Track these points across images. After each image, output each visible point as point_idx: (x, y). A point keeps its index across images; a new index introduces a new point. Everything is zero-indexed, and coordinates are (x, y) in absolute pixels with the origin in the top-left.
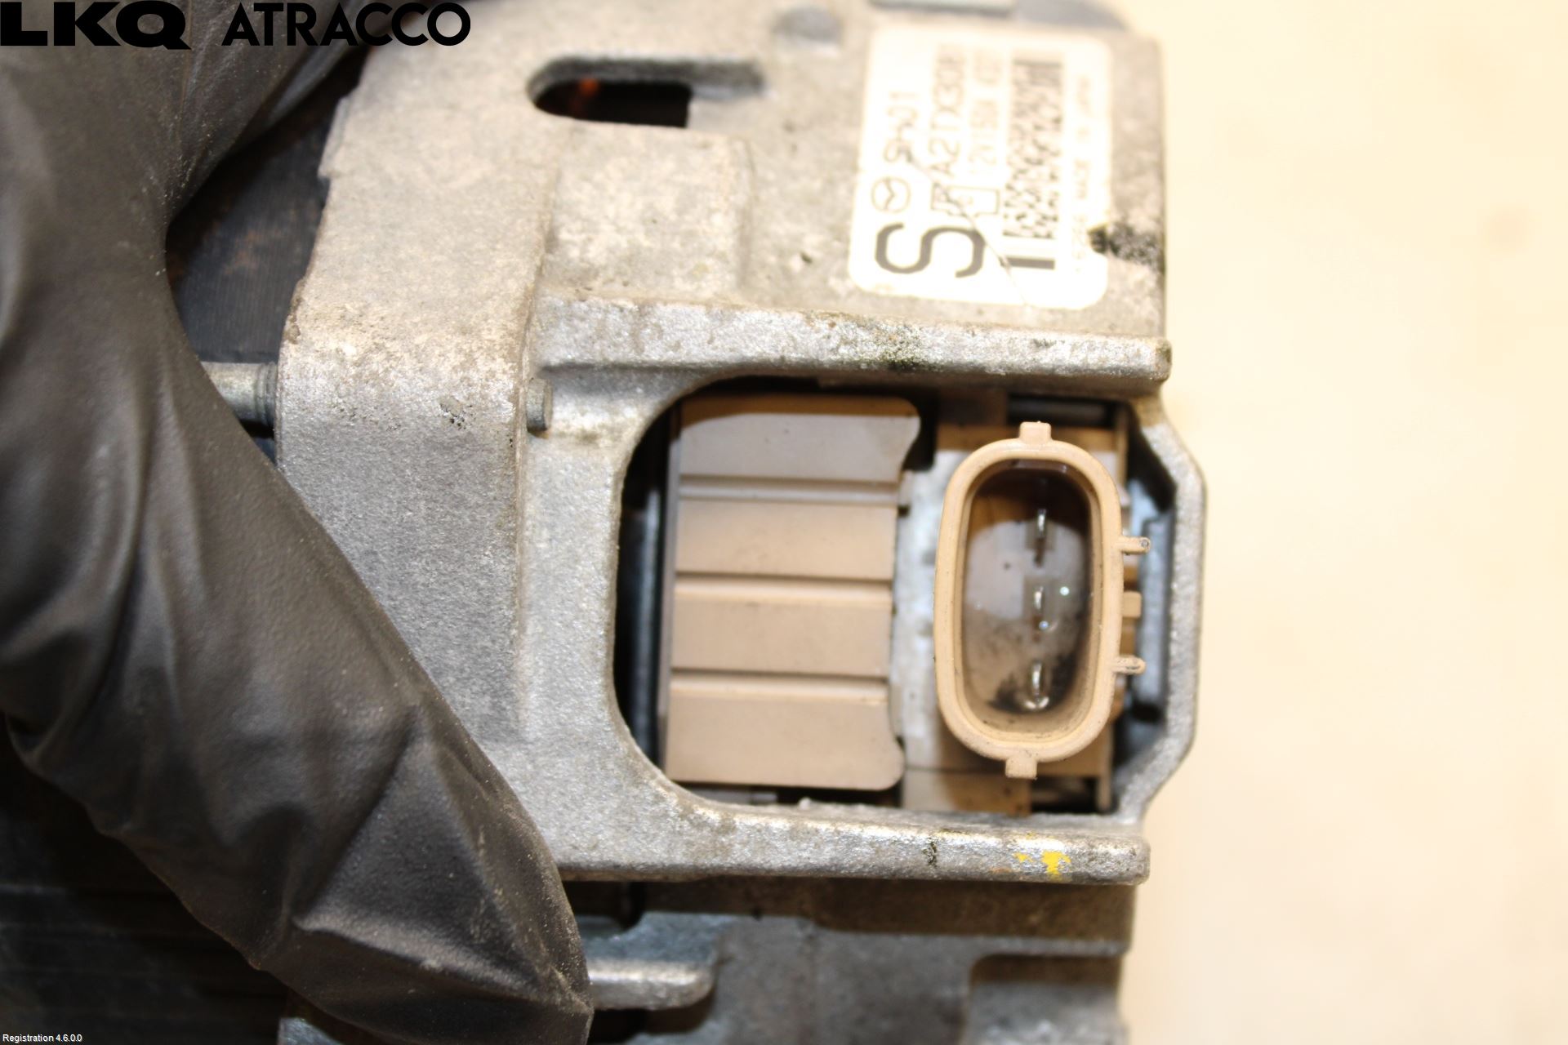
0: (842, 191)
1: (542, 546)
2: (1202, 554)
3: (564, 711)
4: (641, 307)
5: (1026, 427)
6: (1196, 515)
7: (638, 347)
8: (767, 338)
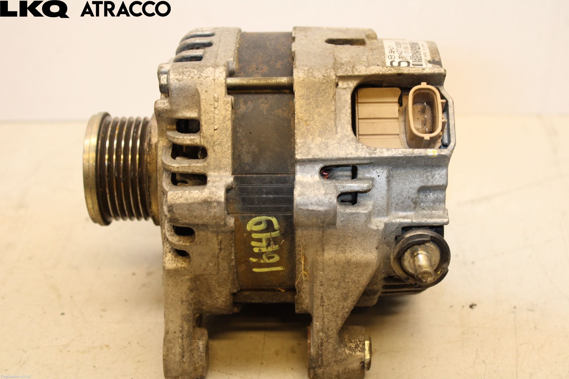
0: (383, 57)
1: (339, 105)
2: (454, 112)
3: (345, 131)
4: (353, 66)
5: (422, 83)
6: (452, 105)
7: (353, 73)
8: (376, 70)
